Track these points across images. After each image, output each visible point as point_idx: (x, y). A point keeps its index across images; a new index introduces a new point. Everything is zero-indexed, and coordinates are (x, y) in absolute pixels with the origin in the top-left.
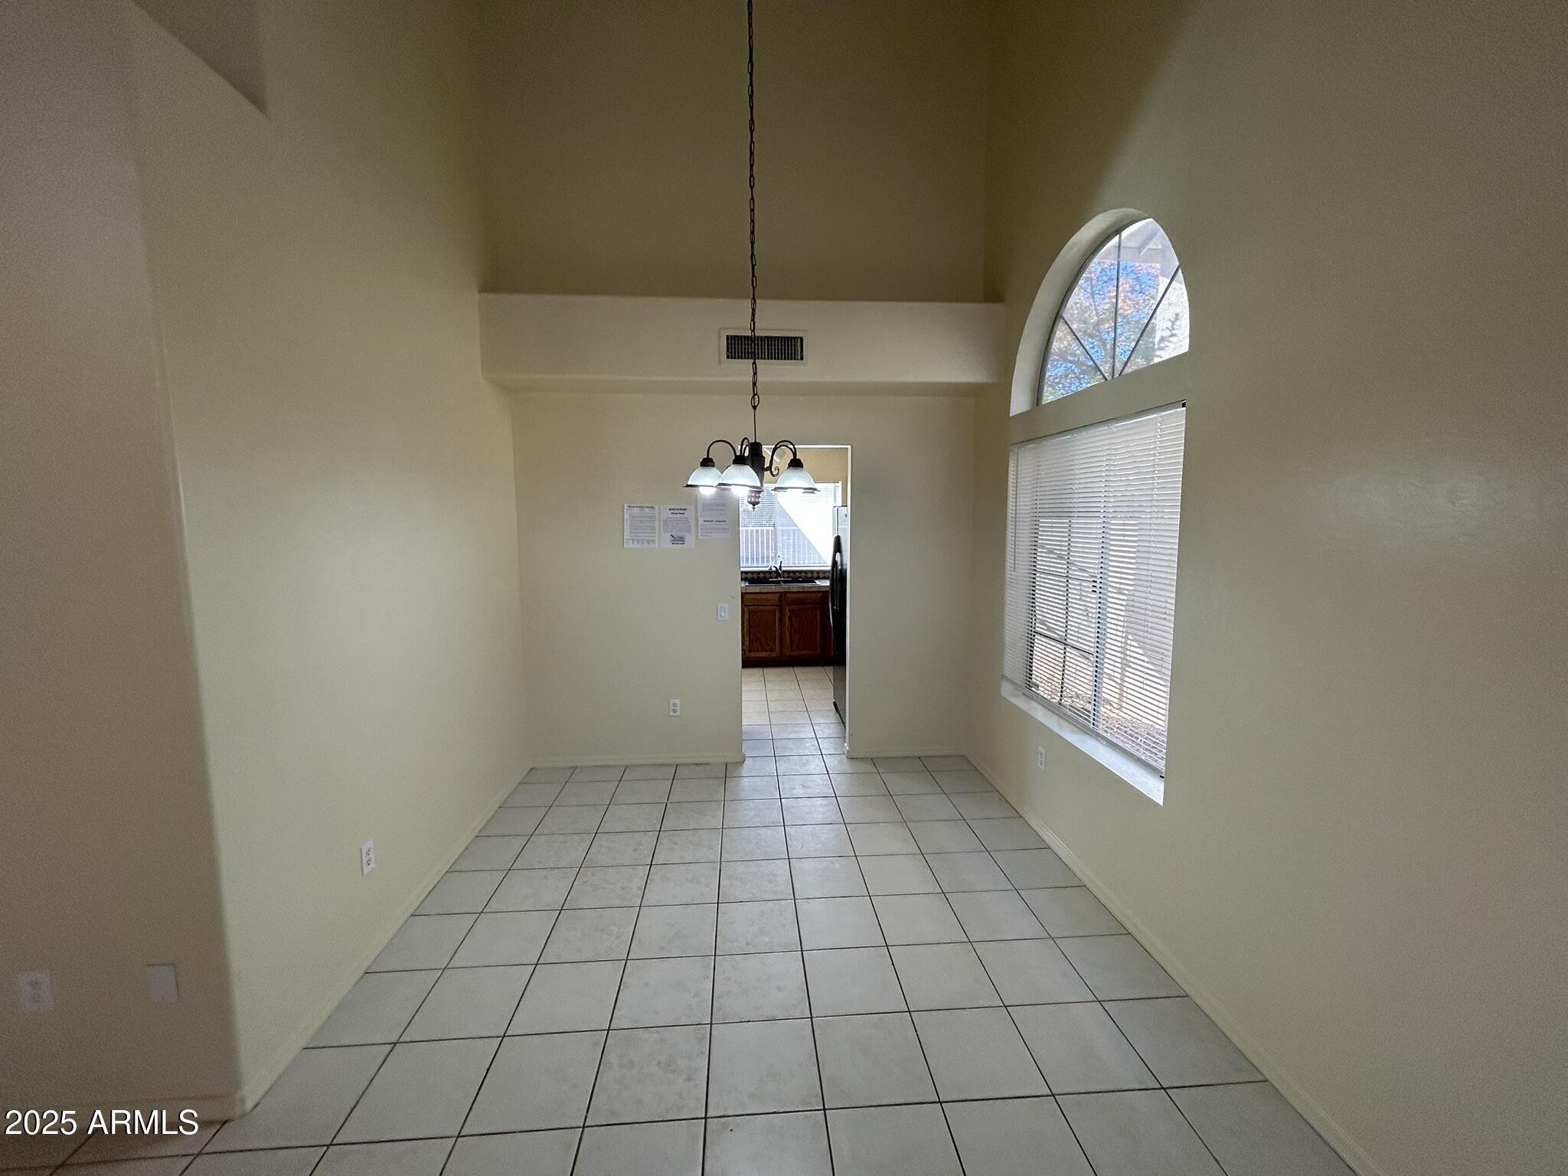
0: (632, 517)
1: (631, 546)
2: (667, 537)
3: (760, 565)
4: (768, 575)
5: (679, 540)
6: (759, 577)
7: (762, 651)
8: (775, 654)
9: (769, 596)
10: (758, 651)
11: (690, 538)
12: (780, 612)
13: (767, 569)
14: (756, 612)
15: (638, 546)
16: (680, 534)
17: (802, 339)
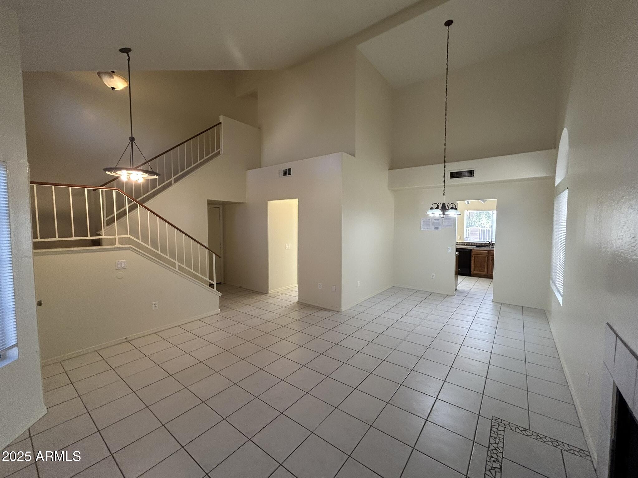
0: (423, 222)
1: (423, 229)
2: (433, 228)
3: (483, 241)
4: (486, 245)
5: (436, 228)
6: (482, 245)
7: (479, 271)
8: (485, 273)
9: (484, 251)
10: (477, 271)
11: (440, 228)
12: (488, 258)
13: (485, 242)
14: (477, 257)
15: (424, 229)
16: (437, 227)
17: (474, 171)
